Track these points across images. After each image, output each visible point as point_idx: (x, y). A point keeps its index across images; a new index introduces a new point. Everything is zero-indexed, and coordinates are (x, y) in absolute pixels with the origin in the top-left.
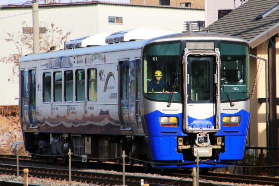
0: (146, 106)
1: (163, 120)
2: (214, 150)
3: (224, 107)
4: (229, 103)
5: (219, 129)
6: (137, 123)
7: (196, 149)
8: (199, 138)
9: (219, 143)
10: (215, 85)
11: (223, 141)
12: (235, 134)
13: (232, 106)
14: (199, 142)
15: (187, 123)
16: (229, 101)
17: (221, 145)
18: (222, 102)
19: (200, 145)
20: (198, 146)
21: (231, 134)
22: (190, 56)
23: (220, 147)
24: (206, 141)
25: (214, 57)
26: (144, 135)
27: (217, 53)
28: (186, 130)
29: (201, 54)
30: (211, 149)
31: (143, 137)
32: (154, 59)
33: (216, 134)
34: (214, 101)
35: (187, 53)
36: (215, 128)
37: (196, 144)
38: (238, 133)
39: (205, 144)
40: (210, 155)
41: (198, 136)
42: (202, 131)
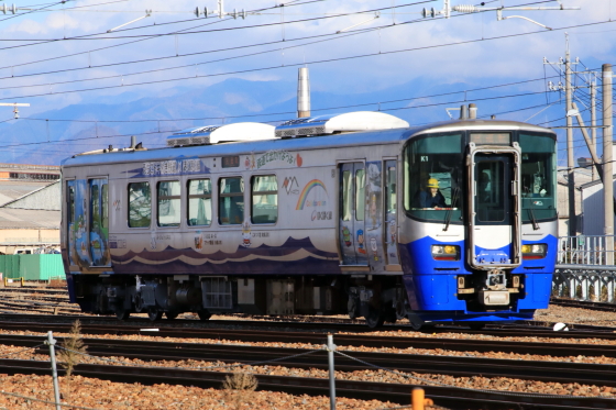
0: (409, 230)
1: (436, 250)
2: (511, 295)
3: (525, 231)
4: (531, 226)
5: (520, 263)
6: (386, 255)
7: (486, 294)
8: (492, 278)
9: (516, 285)
10: (513, 199)
11: (522, 280)
12: (540, 271)
13: (535, 229)
14: (492, 284)
15: (474, 255)
16: (532, 222)
17: (519, 288)
18: (524, 223)
19: (492, 287)
20: (490, 290)
21: (534, 271)
22: (478, 155)
23: (517, 291)
24: (501, 282)
25: (511, 156)
26: (402, 273)
27: (517, 149)
28: (472, 264)
29: (494, 151)
30: (508, 293)
31: (400, 276)
32: (422, 159)
33: (513, 272)
34: (512, 222)
35: (474, 149)
36: (512, 262)
37: (486, 287)
38: (544, 270)
39: (500, 286)
40: (507, 302)
41: (489, 275)
42: (495, 268)
